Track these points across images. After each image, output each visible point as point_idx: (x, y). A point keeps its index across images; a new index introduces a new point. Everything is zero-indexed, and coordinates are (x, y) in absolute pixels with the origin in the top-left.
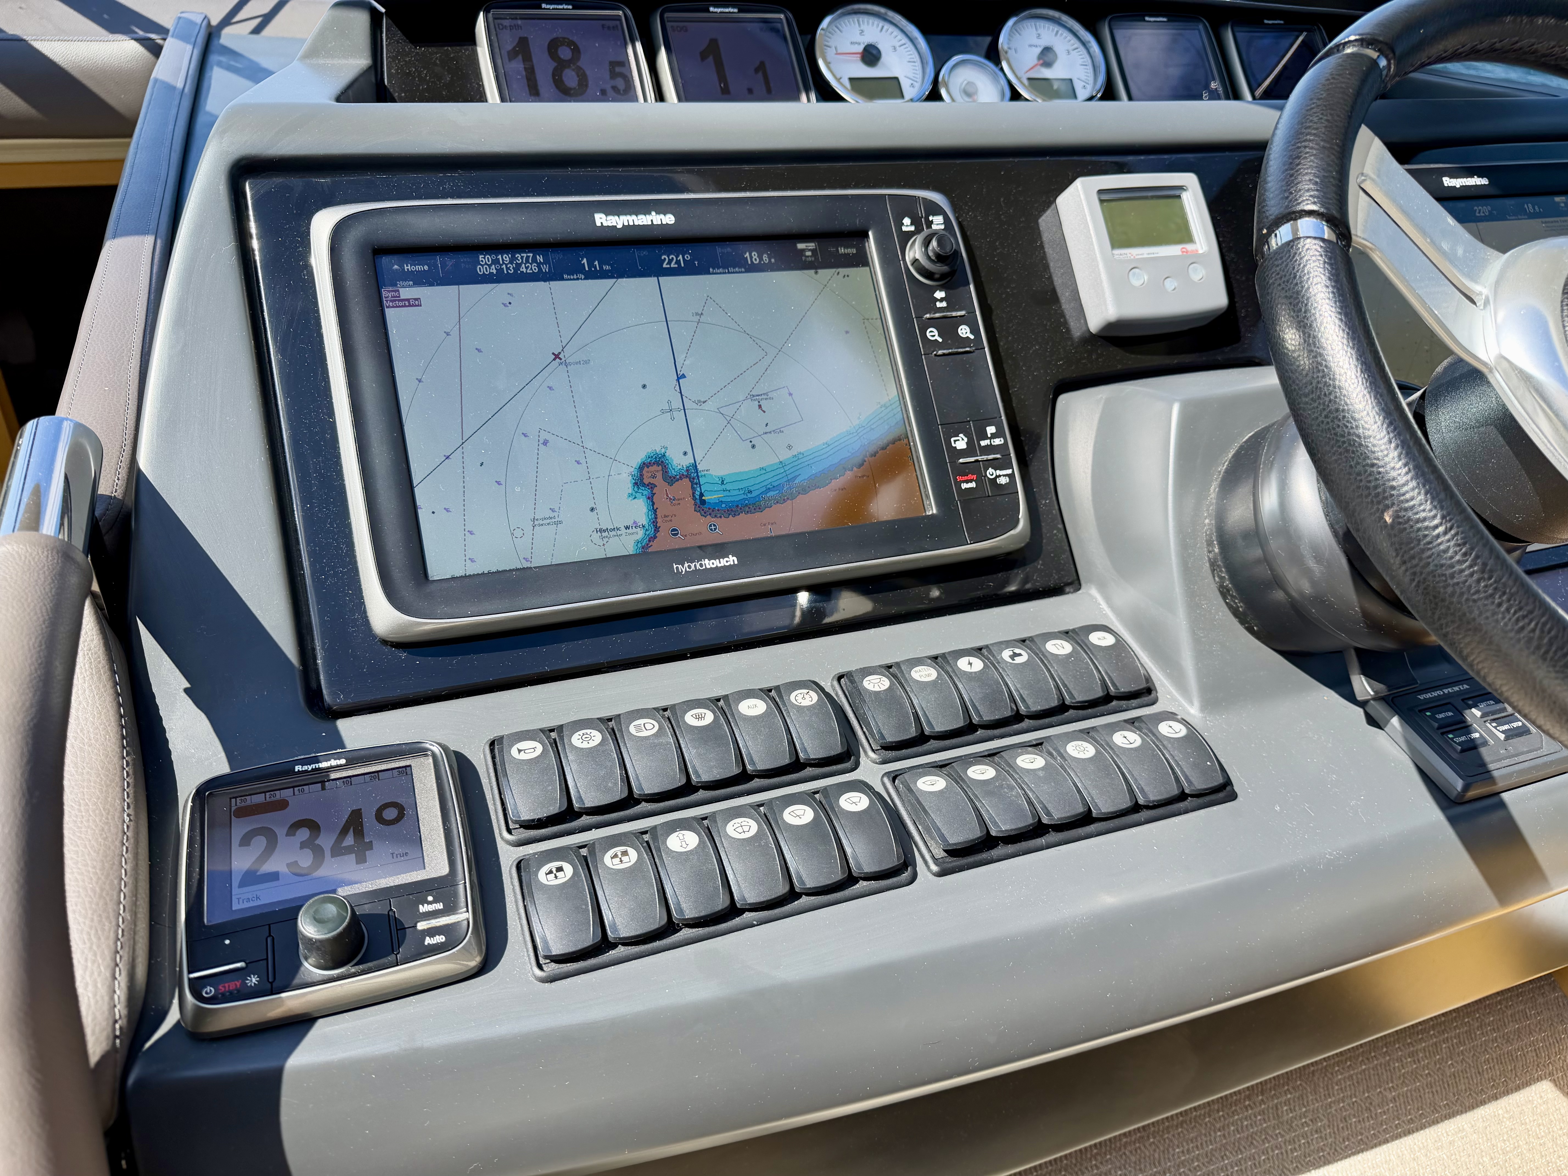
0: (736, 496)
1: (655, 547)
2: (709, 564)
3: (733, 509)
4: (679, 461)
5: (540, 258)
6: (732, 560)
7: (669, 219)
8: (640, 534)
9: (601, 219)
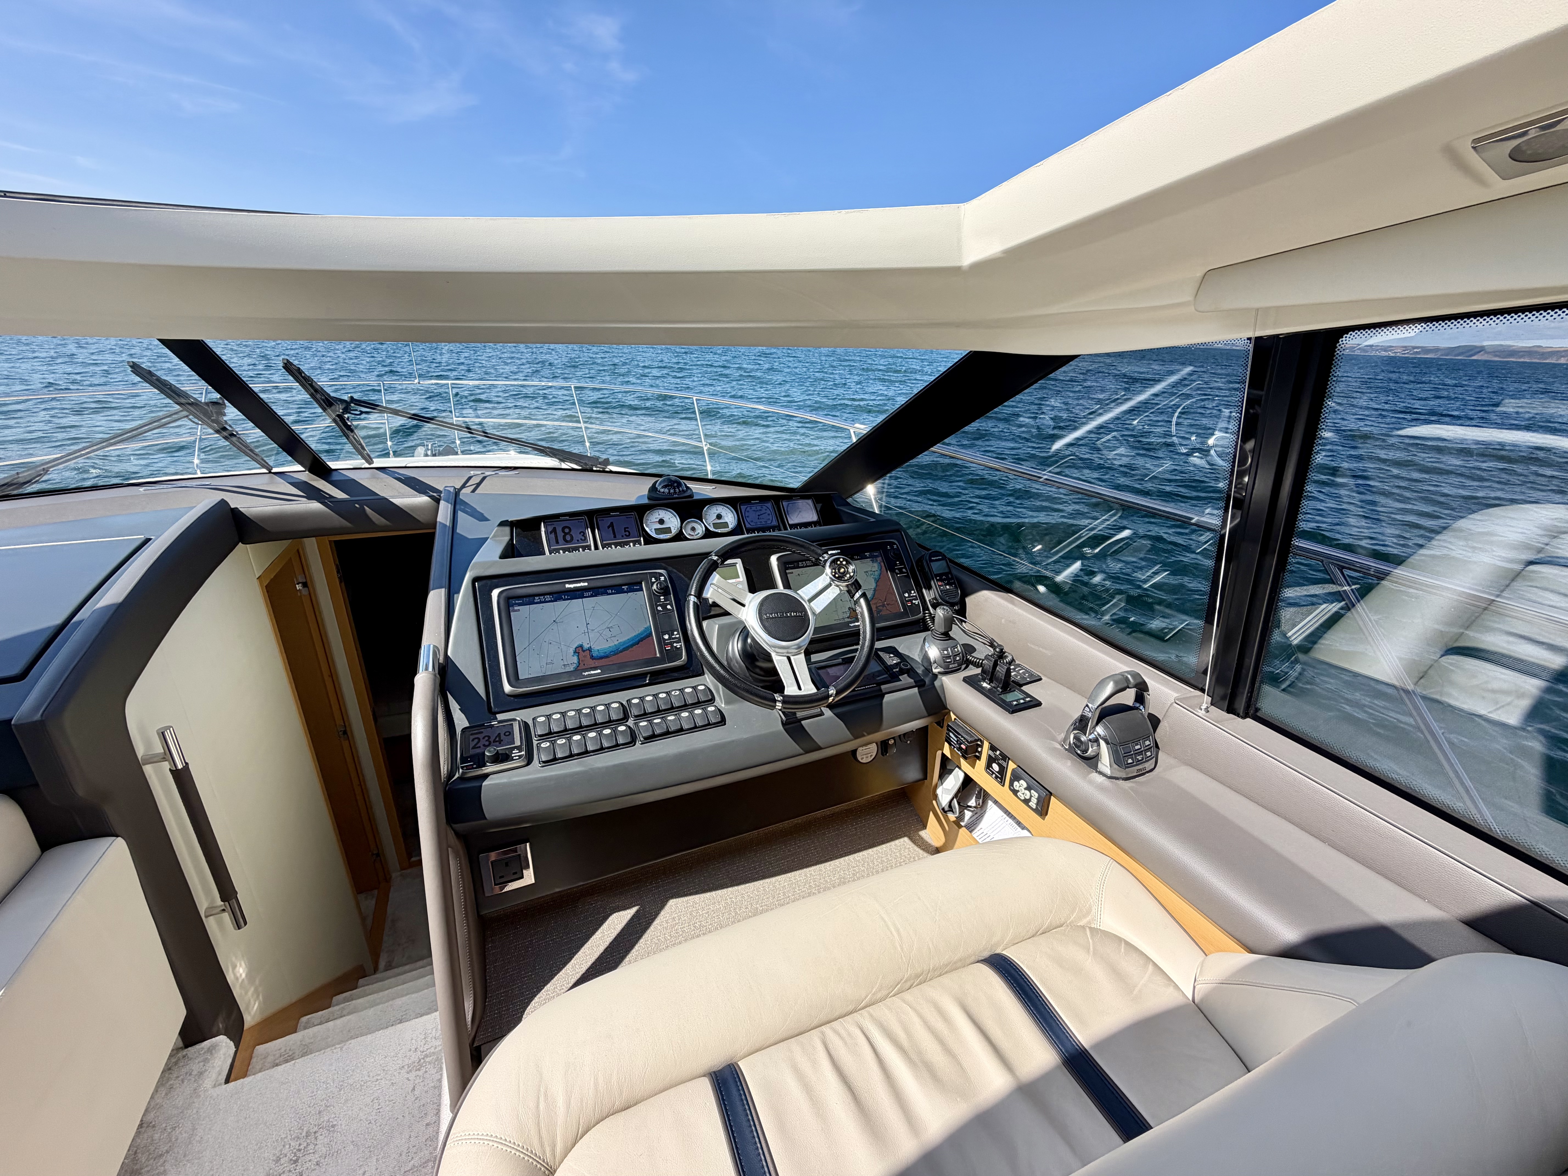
0: (602, 655)
1: (579, 668)
2: (592, 672)
3: (601, 658)
4: (586, 646)
5: (551, 597)
6: (599, 671)
7: (586, 584)
8: (575, 665)
9: (567, 586)
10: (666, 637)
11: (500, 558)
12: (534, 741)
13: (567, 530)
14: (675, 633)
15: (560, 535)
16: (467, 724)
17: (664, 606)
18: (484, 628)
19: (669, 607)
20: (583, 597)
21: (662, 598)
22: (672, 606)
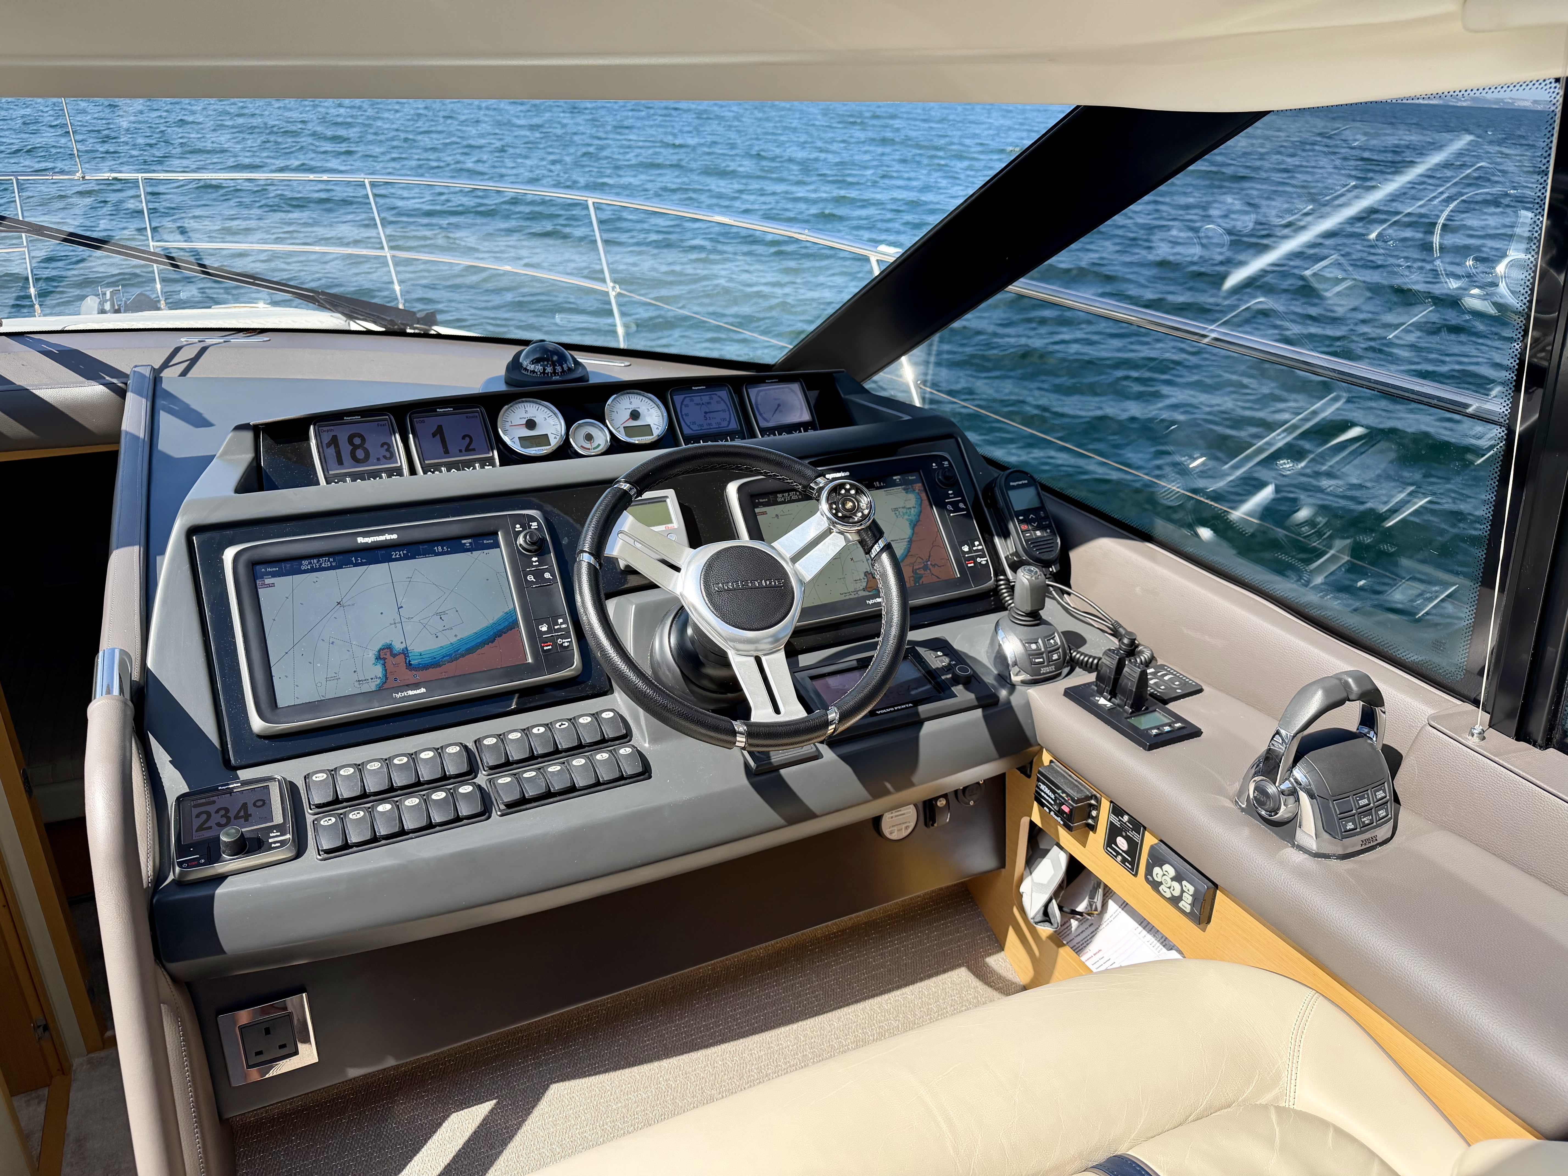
0: (428, 661)
1: (385, 686)
2: (411, 693)
3: (425, 667)
4: (398, 646)
5: (331, 560)
6: (423, 690)
7: (395, 536)
8: (379, 681)
9: (360, 540)
10: (544, 628)
11: (237, 491)
12: (307, 815)
13: (357, 441)
14: (560, 621)
15: (346, 448)
16: (185, 789)
17: (539, 574)
18: (211, 618)
19: (547, 575)
20: (389, 560)
21: (534, 559)
22: (553, 575)
